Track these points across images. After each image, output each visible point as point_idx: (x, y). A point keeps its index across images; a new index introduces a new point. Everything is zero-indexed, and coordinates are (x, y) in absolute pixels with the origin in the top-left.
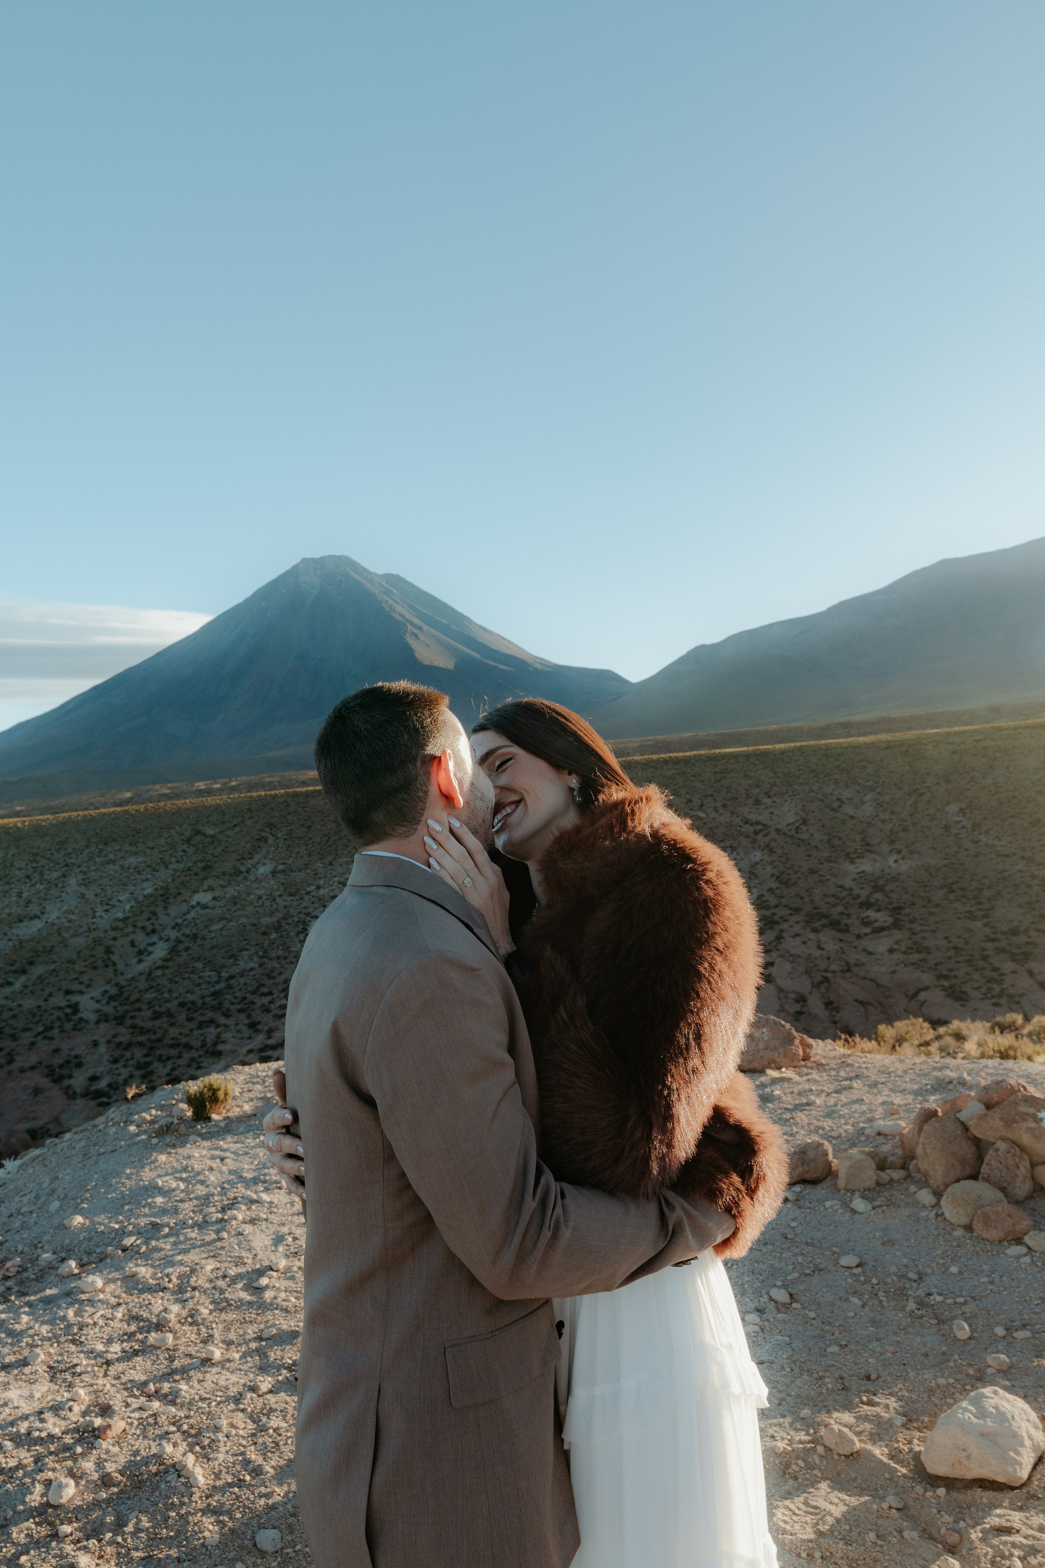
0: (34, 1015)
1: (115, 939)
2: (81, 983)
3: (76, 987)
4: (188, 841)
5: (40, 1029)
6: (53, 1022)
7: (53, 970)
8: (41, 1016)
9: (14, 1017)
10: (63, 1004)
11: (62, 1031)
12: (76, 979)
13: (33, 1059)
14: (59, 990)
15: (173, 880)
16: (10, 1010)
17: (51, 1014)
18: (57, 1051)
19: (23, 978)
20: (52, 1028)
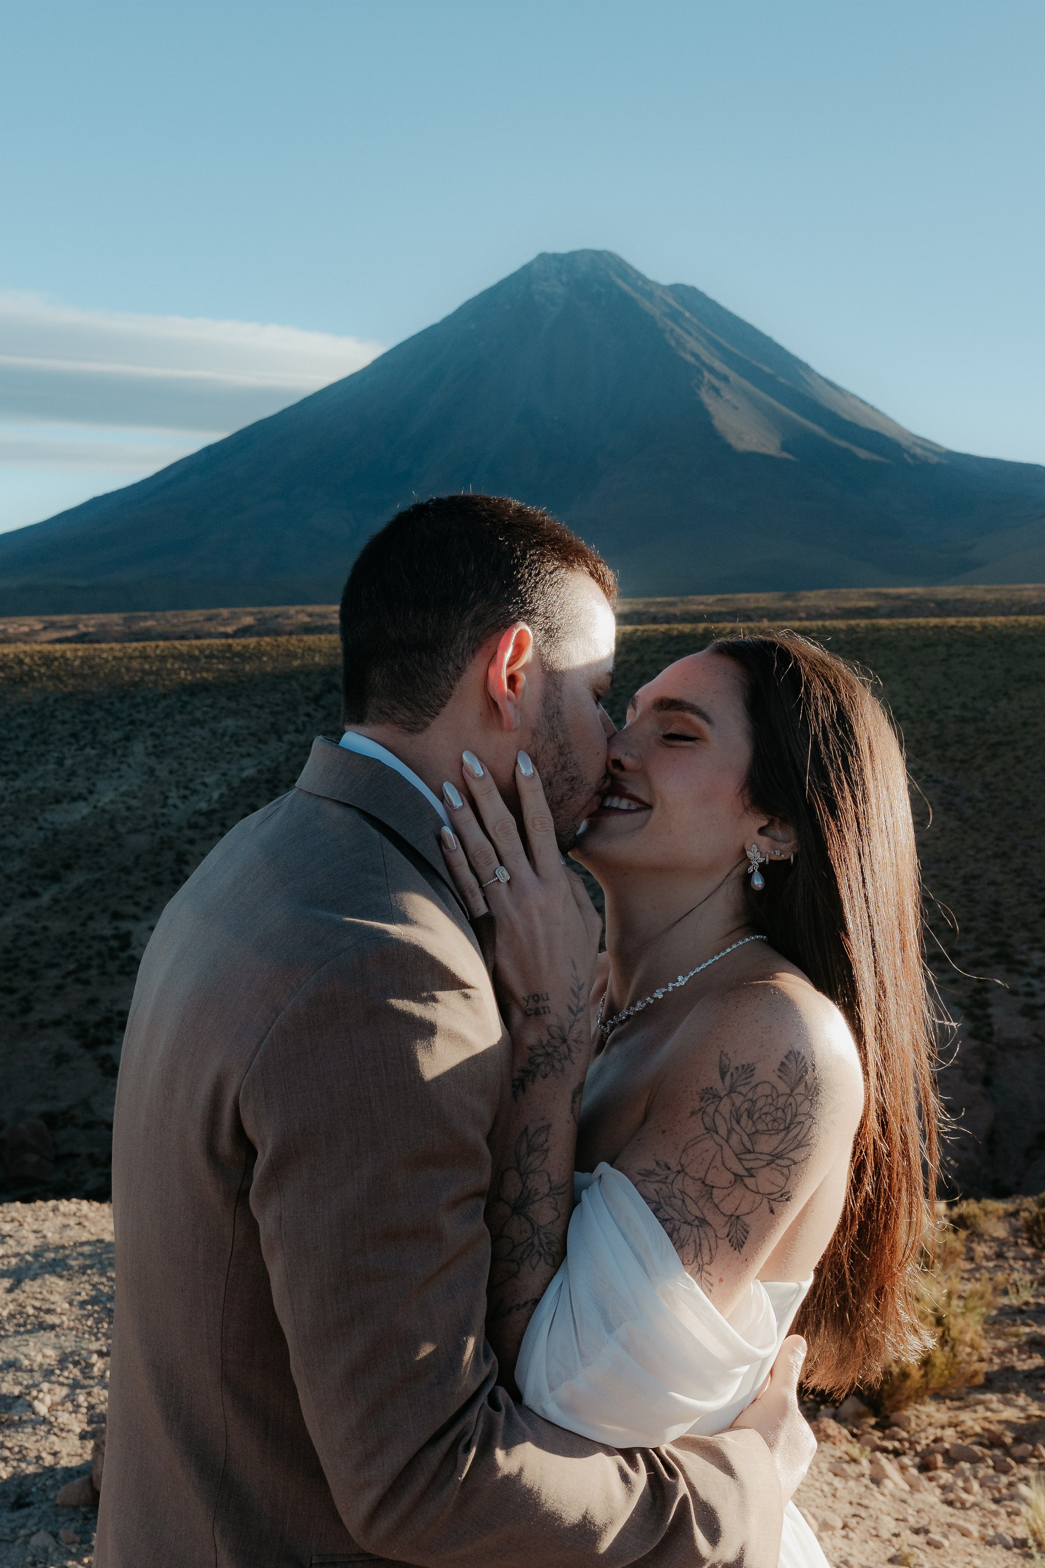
0: (65, 945)
1: (192, 842)
2: (137, 904)
3: (131, 909)
4: (316, 699)
5: (72, 967)
6: (90, 958)
7: (98, 881)
8: (75, 947)
9: (36, 944)
10: (108, 932)
11: (103, 974)
12: (130, 897)
13: (58, 1010)
14: (104, 911)
15: (288, 759)
16: (32, 933)
17: (89, 947)
18: (93, 1002)
19: (55, 889)
20: (88, 967)
